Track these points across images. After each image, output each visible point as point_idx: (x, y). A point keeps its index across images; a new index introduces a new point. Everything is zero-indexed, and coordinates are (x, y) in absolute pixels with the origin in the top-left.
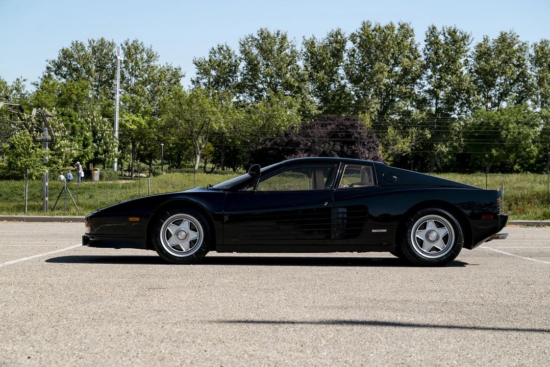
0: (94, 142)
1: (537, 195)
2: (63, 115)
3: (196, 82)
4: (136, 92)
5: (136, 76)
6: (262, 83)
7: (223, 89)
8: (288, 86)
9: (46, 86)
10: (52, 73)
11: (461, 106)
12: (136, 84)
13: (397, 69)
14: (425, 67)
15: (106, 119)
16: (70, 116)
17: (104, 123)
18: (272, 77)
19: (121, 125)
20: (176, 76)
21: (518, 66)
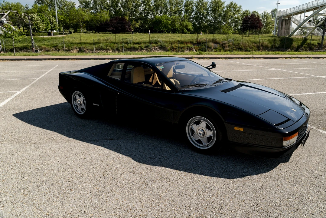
0: (50, 24)
1: (178, 41)
2: (39, 15)
3: (79, 6)
4: (61, 9)
5: (62, 4)
6: (98, 7)
7: (87, 8)
8: (105, 8)
9: (35, 7)
10: (37, 3)
11: (151, 15)
12: (62, 7)
13: (134, 4)
14: (142, 4)
15: (53, 17)
16: (42, 16)
17: (53, 18)
18: (101, 5)
19: (58, 19)
20: (73, 6)
21: (165, 4)
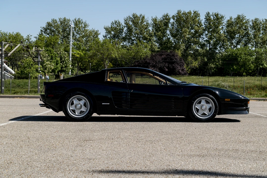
0: (61, 62)
2: (47, 50)
3: (105, 37)
4: (79, 41)
5: (79, 34)
6: (134, 37)
7: (117, 39)
8: (145, 38)
9: (40, 38)
10: (43, 33)
11: (220, 47)
12: (79, 38)
13: (192, 31)
14: (204, 30)
15: (66, 53)
16: (50, 51)
17: (65, 54)
18: (138, 34)
19: (72, 55)
20: (96, 34)
21: (245, 30)
